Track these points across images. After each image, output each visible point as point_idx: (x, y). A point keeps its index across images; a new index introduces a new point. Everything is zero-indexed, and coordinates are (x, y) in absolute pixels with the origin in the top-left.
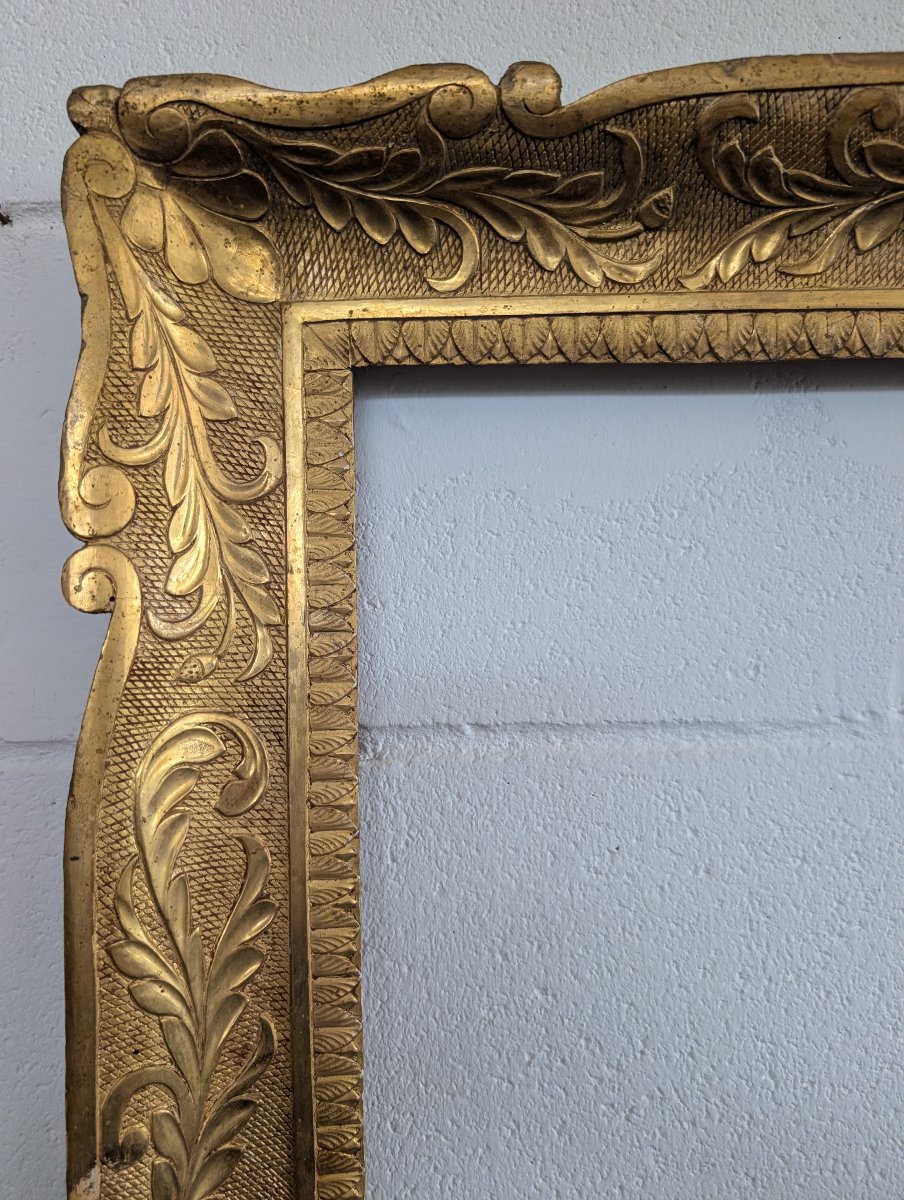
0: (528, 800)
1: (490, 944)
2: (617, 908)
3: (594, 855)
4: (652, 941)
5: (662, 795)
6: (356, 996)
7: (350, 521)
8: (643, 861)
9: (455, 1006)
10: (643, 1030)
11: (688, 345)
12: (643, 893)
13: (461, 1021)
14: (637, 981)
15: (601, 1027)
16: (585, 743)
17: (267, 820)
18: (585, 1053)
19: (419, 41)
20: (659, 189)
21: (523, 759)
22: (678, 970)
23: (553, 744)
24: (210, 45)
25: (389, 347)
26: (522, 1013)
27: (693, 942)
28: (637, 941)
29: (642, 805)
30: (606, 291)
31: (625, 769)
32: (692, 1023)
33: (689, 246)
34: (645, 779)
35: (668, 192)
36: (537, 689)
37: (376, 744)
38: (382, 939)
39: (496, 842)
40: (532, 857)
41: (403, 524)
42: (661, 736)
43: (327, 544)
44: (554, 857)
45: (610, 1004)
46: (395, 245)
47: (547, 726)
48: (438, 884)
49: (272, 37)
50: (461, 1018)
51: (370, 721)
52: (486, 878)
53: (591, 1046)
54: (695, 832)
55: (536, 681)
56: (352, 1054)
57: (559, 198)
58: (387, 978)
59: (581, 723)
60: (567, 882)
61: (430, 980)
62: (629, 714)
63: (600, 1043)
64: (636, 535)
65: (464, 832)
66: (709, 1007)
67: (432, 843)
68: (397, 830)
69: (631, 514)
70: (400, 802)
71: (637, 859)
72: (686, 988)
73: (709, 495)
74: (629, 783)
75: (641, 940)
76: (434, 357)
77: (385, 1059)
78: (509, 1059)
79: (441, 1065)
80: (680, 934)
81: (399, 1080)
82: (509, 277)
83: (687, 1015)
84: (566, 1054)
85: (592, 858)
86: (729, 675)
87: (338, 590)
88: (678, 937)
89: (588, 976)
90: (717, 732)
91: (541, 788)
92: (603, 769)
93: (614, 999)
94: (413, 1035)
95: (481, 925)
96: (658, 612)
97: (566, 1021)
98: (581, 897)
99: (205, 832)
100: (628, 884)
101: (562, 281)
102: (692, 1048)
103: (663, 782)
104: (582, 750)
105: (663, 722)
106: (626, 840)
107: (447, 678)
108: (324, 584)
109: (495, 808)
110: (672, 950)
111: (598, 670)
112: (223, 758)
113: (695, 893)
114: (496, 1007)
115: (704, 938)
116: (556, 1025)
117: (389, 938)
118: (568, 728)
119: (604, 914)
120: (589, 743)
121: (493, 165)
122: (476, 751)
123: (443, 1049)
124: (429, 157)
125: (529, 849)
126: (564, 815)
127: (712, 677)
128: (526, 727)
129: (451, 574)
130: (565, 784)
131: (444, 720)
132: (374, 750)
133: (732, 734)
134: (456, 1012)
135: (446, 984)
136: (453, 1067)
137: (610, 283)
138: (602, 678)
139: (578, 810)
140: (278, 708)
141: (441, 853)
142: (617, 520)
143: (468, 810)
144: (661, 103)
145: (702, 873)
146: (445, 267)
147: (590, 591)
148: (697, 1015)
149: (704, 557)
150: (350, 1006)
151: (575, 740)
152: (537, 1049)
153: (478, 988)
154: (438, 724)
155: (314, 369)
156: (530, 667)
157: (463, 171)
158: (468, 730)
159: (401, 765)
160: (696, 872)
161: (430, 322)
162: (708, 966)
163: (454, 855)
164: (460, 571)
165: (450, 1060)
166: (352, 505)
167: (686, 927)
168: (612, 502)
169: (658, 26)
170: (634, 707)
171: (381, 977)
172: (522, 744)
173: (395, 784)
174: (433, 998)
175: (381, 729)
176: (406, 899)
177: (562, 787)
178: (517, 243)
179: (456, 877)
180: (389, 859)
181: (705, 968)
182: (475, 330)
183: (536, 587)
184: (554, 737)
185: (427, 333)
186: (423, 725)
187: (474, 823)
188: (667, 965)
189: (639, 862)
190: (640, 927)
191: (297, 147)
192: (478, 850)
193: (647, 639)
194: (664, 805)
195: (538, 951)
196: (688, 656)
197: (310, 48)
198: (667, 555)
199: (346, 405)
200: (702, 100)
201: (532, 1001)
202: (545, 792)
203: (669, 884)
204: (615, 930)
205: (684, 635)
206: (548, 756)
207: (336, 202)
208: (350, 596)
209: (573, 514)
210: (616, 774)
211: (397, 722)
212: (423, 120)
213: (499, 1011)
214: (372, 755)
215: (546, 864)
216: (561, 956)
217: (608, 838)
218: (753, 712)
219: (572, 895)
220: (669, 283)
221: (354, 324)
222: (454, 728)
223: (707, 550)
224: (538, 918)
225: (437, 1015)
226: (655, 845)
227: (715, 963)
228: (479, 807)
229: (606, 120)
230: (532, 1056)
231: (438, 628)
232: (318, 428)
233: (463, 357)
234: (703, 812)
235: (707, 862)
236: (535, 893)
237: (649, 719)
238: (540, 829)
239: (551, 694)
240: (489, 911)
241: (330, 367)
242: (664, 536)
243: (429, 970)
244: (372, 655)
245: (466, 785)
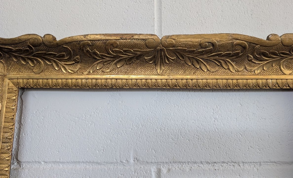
7: (14, 119)
16: (67, 166)
20: (77, 56)
21: (53, 169)
25: (25, 84)
30: (68, 74)
31: (74, 172)
33: (84, 66)
35: (78, 56)
37: (23, 165)
41: (33, 117)
42: (83, 165)
43: (8, 124)
46: (28, 64)
55: (57, 152)
57: (57, 57)
59: (66, 162)
62: (76, 160)
64: (80, 121)
69: (80, 116)
73: (96, 113)
74: (75, 175)
76: (34, 86)
82: (50, 71)
86: (97, 152)
87: (9, 134)
92: (70, 172)
96: (84, 138)
101: (60, 72)
103: (82, 175)
104: (66, 168)
105: (83, 162)
108: (6, 133)
111: (70, 150)
120: (68, 166)
121: (44, 51)
122: (44, 167)
124: (31, 50)
128: (54, 162)
129: (42, 128)
130: (61, 175)
131: (37, 161)
132: (22, 167)
133: (98, 164)
137: (69, 73)
138: (71, 152)
142: (77, 118)
144: (73, 42)
146: (37, 69)
147: (70, 133)
149: (94, 126)
155: (10, 88)
156: (56, 149)
157: (40, 52)
158: (43, 163)
159: (27, 170)
161: (34, 80)
164: (44, 128)
166: (15, 116)
168: (76, 114)
170: (77, 158)
172: (53, 166)
175: (24, 162)
177: (61, 176)
178: (51, 65)
182: (42, 81)
183: (59, 131)
184: (60, 165)
185: (33, 82)
186: (33, 162)
191: (5, 48)
193: (81, 143)
196: (89, 147)
198: (87, 125)
199: (16, 95)
200: (80, 42)
205: (89, 143)
206: (58, 169)
207: (16, 57)
208: (12, 135)
209: (68, 116)
212: (29, 44)
214: (22, 168)
218: (102, 160)
220: (80, 73)
221: (18, 80)
222: (39, 162)
223: (95, 124)
229: (63, 45)
231: (38, 140)
232: (9, 100)
233: (40, 86)
237: (80, 161)
239: (60, 155)
241: (13, 88)
242: (86, 121)
244: (24, 146)
245: (40, 175)
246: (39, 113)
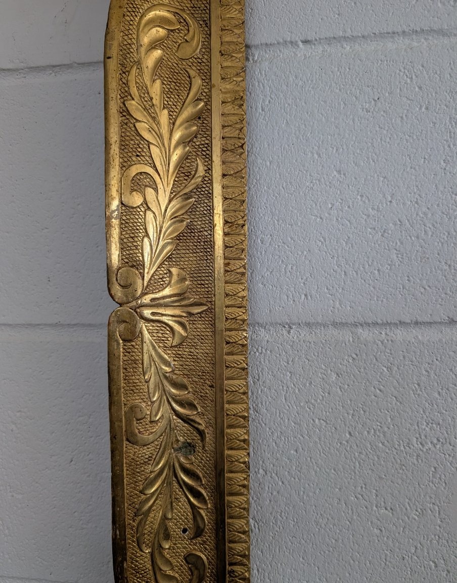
0: (332, 76)
1: (311, 149)
2: (378, 129)
3: (366, 103)
4: (396, 145)
5: (403, 70)
8: (392, 104)
9: (293, 181)
10: (391, 190)
12: (391, 120)
13: (296, 188)
14: (388, 166)
15: (368, 189)
17: (200, 63)
18: (361, 203)
22: (410, 160)
23: (345, 48)
26: (328, 183)
27: (418, 144)
28: (388, 146)
29: (392, 76)
32: (417, 186)
34: (393, 62)
36: (337, 20)
38: (256, 149)
39: (315, 98)
40: (333, 105)
44: (345, 105)
45: (374, 177)
47: (342, 39)
48: (285, 121)
50: (296, 186)
51: (251, 42)
52: (310, 116)
53: (363, 200)
54: (420, 88)
58: (259, 168)
60: (351, 117)
61: (281, 168)
63: (368, 198)
65: (298, 94)
66: (426, 178)
67: (282, 101)
68: (264, 95)
70: (266, 82)
71: (389, 104)
72: (415, 169)
75: (390, 145)
77: (258, 208)
78: (320, 207)
79: (286, 211)
80: (412, 141)
81: (264, 218)
83: (414, 182)
84: (351, 203)
85: (364, 104)
88: (410, 142)
89: (362, 164)
90: (433, 36)
91: (338, 70)
93: (376, 175)
94: (272, 196)
95: (307, 140)
97: (351, 187)
98: (359, 124)
99: (170, 64)
100: (384, 116)
102: (417, 199)
106: (383, 94)
107: (290, 18)
109: (314, 82)
110: (407, 149)
112: (179, 30)
113: (420, 119)
114: (314, 181)
115: (424, 142)
116: (345, 189)
117: (260, 148)
118: (353, 39)
119: (371, 132)
123: (287, 203)
125: (332, 101)
126: (350, 83)
127: (430, 6)
134: (293, 184)
135: (289, 170)
136: (292, 211)
139: (358, 80)
140: (205, 8)
141: (286, 105)
143: (300, 83)
145: (423, 109)
148: (420, 182)
151: (357, 46)
152: (335, 201)
153: (305, 172)
154: (285, 41)
160: (421, 108)
162: (426, 157)
163: (293, 106)
165: (291, 208)
167: (415, 137)
171: (256, 168)
173: (263, 73)
174: (282, 177)
176: (269, 128)
179: (294, 117)
180: (261, 110)
181: (425, 158)
187: (303, 90)
188: (404, 157)
189: (390, 105)
190: (390, 138)
192: (305, 103)
194: (403, 75)
195: (336, 152)
201: (333, 177)
202: (340, 72)
203: (406, 116)
204: (377, 140)
210: (378, 61)
211: (265, 42)
213: (316, 183)
215: (340, 108)
216: (348, 154)
217: (373, 93)
219: (354, 123)
224: (336, 136)
225: (284, 186)
226: (398, 95)
227: (430, 155)
228: (306, 82)
230: (333, 205)
234: (425, 77)
235: (427, 103)
236: (335, 123)
238: (338, 91)
240: (311, 133)
243: (280, 163)
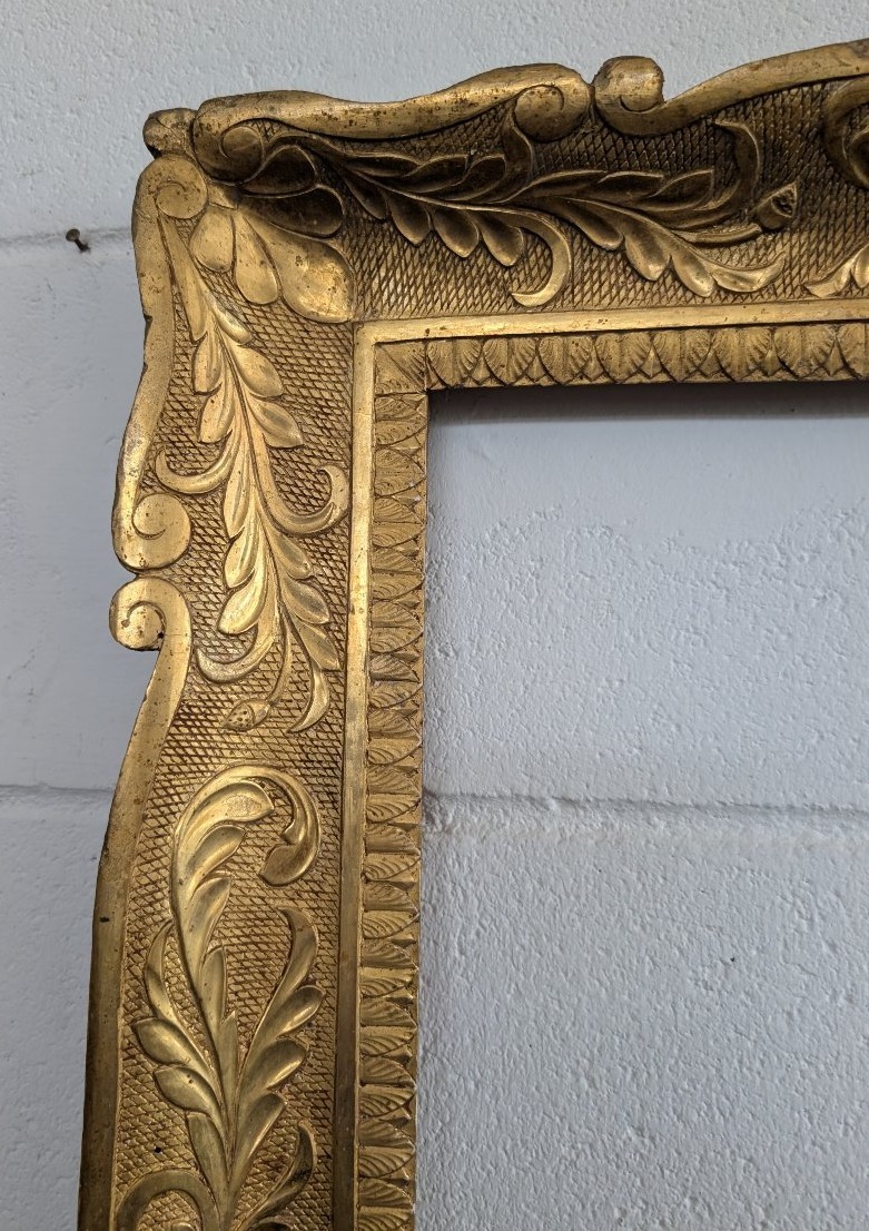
0: (624, 892)
1: (574, 1064)
2: (732, 1034)
3: (703, 966)
4: (777, 1081)
5: (790, 898)
6: (410, 1113)
7: (418, 558)
8: (766, 979)
9: (529, 1138)
10: (765, 1195)
11: (817, 360)
12: (765, 1018)
13: (537, 1158)
14: (757, 1131)
15: (710, 1185)
16: (693, 828)
17: (316, 893)
18: (691, 1216)
19: (512, 46)
20: (780, 185)
21: (618, 843)
22: (811, 1123)
23: (655, 827)
24: (293, 66)
25: (469, 369)
26: (612, 1156)
27: (831, 1087)
28: (758, 1079)
29: (764, 909)
30: (718, 302)
31: (743, 861)
32: (829, 1193)
33: (817, 248)
34: (768, 876)
35: (791, 189)
36: (636, 760)
37: (446, 814)
38: (445, 1045)
39: (583, 939)
40: (627, 962)
41: (481, 562)
42: (788, 824)
43: (392, 582)
44: (654, 963)
45: (722, 1156)
46: (477, 258)
47: (648, 805)
48: (513, 986)
49: (358, 53)
50: (537, 1153)
51: (439, 788)
52: (571, 983)
53: (697, 1208)
54: (833, 947)
55: (636, 751)
56: (402, 1182)
57: (662, 200)
58: (450, 1095)
59: (689, 803)
60: (669, 996)
61: (501, 1101)
62: (749, 796)
63: (709, 1206)
64: (758, 582)
65: (545, 925)
66: (851, 1175)
67: (508, 936)
68: (466, 917)
69: (751, 556)
70: (471, 884)
71: (758, 976)
72: (822, 1147)
73: (847, 536)
74: (748, 880)
75: (763, 1079)
76: (518, 378)
77: (445, 1195)
78: (594, 1212)
79: (512, 1211)
80: (814, 1076)
81: (460, 1223)
82: (605, 288)
83: (822, 1181)
84: (667, 1214)
85: (700, 969)
87: (402, 633)
88: (811, 1079)
89: (695, 1118)
90: (860, 823)
91: (639, 879)
92: (715, 860)
93: (728, 1151)
94: (479, 1169)
95: (563, 1040)
96: (785, 675)
97: (667, 1172)
98: (687, 1017)
99: (247, 901)
100: (747, 1006)
101: (666, 291)
102: (829, 1225)
103: (791, 881)
104: (690, 835)
105: (791, 807)
106: (744, 951)
107: (530, 742)
108: (389, 626)
109: (583, 900)
110: (803, 1094)
111: (710, 740)
112: (271, 818)
113: (832, 1024)
114: (580, 1146)
115: (845, 1084)
116: (654, 1176)
117: (453, 1045)
118: (674, 809)
119: (716, 1041)
120: (699, 828)
121: (587, 168)
122: (562, 830)
123: (514, 1192)
124: (515, 162)
125: (623, 951)
126: (667, 913)
127: (853, 755)
128: (622, 805)
129: (535, 621)
130: (669, 875)
131: (525, 792)
132: (443, 822)
134: (530, 1146)
135: (520, 1109)
136: (525, 1215)
137: (722, 293)
138: (716, 750)
139: (684, 908)
140: (333, 765)
141: (517, 948)
142: (735, 564)
143: (550, 899)
144: (780, 91)
145: (842, 1001)
146: (533, 280)
147: (702, 646)
148: (836, 1183)
149: (843, 609)
150: (402, 1123)
151: (682, 823)
152: (629, 1204)
153: (558, 1119)
154: (517, 796)
155: (385, 392)
156: (629, 734)
157: (553, 176)
158: (554, 805)
159: (474, 841)
160: (834, 997)
161: (515, 340)
162: (851, 1121)
163: (533, 951)
164: (546, 618)
165: (523, 1205)
166: (422, 540)
167: (822, 1068)
168: (729, 542)
169: (783, 12)
170: (754, 786)
171: (442, 1092)
172: (617, 826)
173: (465, 863)
174: (503, 1124)
175: (452, 798)
176: (475, 1000)
177: (665, 879)
178: (615, 252)
179: (534, 978)
180: (457, 952)
181: (846, 1124)
182: (565, 347)
183: (637, 638)
184: (656, 819)
185: (511, 352)
186: (500, 797)
187: (557, 916)
188: (797, 1115)
189: (762, 979)
190: (762, 1063)
191: (373, 159)
192: (561, 949)
193: (771, 705)
194: (792, 910)
195: (632, 1079)
196: (822, 729)
197: (397, 62)
198: (797, 606)
199: (420, 431)
200: (828, 85)
201: (625, 1143)
202: (644, 885)
203: (799, 1011)
204: (730, 1064)
205: (817, 702)
206: (648, 842)
207: (415, 214)
208: (416, 641)
209: (681, 556)
210: (732, 869)
211: (470, 791)
212: (508, 124)
213: (584, 1151)
214: (440, 827)
215: (643, 972)
216: (661, 1089)
217: (721, 946)
219: (675, 1013)
220: (793, 290)
221: (430, 345)
222: (537, 802)
223: (846, 601)
224: (632, 1037)
225: (508, 1147)
226: (781, 958)
227: (860, 1119)
228: (564, 897)
229: (715, 113)
230: (624, 1213)
231: (520, 683)
232: (388, 456)
233: (552, 378)
234: (843, 922)
235: (849, 986)
236: (629, 1006)
237: (772, 801)
238: (637, 929)
239: (654, 767)
240: (574, 1024)
241: (404, 390)
242: (792, 583)
243: (500, 1089)
244: (443, 711)
245: (549, 870)
246: (513, 539)
